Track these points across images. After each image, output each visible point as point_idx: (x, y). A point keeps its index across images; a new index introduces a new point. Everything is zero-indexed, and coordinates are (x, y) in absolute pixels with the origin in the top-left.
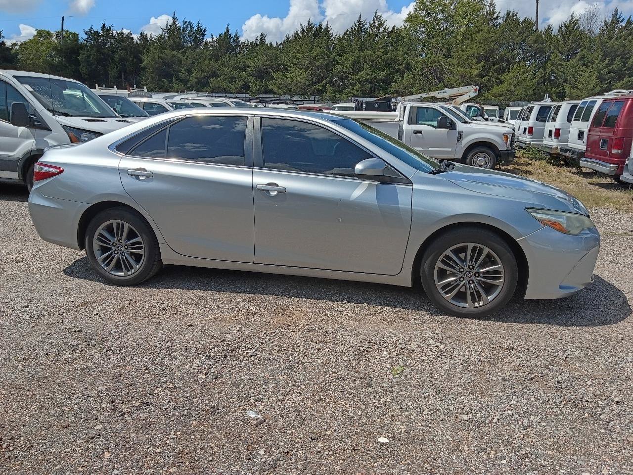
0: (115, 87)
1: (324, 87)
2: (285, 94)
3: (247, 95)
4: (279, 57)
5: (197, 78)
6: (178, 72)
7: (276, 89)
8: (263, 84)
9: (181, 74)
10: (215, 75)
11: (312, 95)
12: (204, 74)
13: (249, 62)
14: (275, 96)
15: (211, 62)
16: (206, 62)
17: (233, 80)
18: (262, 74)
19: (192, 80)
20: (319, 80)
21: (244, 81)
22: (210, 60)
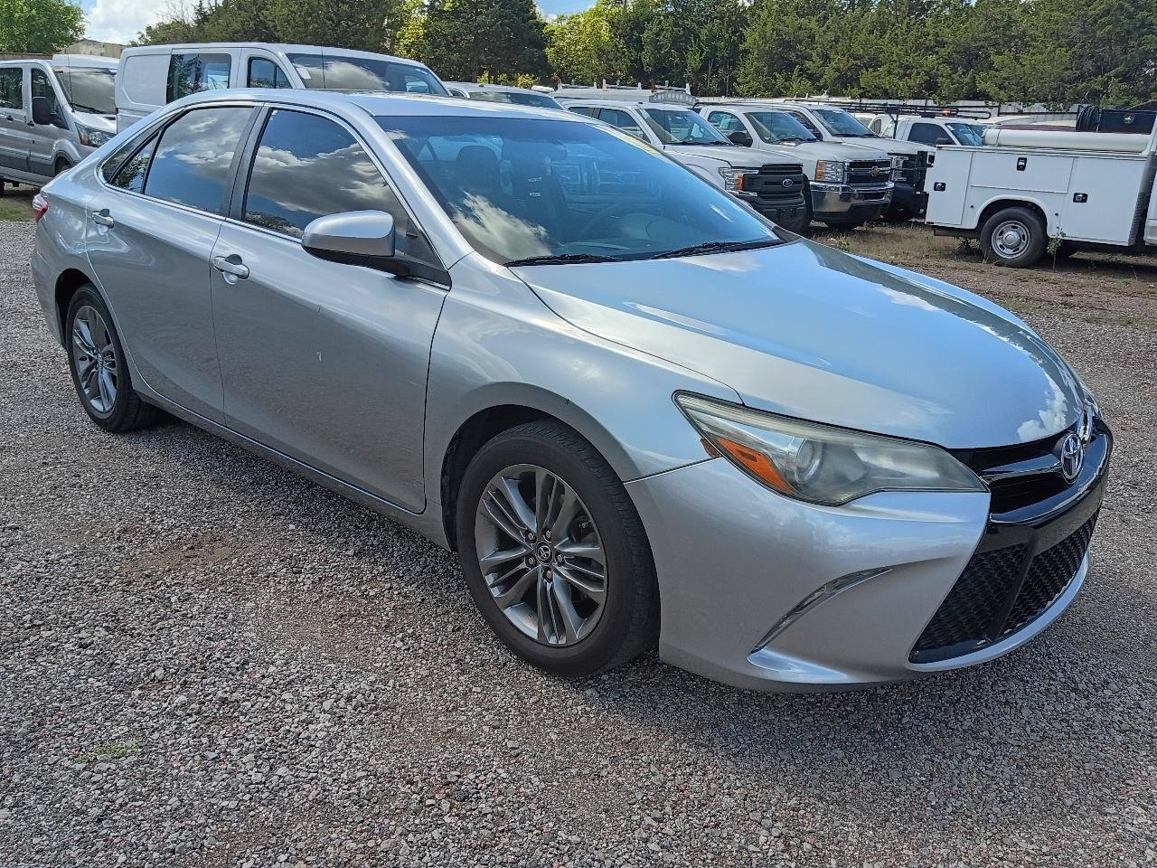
0: (640, 84)
1: (1106, 84)
2: (1010, 99)
3: (930, 103)
4: (1016, 22)
5: (837, 70)
6: (806, 58)
7: (992, 90)
8: (967, 80)
9: (808, 64)
10: (874, 64)
11: (1075, 101)
12: (852, 61)
13: (947, 34)
14: (990, 103)
15: (872, 37)
16: (862, 37)
17: (907, 71)
18: (971, 59)
19: (829, 74)
20: (1099, 68)
21: (927, 73)
22: (872, 32)
